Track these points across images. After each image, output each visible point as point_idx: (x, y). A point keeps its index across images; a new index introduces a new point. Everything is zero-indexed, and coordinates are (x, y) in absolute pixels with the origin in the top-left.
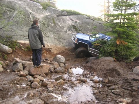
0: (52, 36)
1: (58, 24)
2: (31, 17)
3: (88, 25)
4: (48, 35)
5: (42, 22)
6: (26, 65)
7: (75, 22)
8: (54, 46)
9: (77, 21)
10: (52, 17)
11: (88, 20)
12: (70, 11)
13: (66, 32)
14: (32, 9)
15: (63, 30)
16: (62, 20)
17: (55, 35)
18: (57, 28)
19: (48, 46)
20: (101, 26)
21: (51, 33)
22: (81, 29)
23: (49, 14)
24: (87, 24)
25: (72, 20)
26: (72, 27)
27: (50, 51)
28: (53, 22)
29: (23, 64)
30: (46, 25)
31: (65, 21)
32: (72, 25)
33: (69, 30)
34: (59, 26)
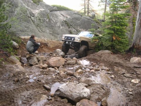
0: (48, 31)
1: (52, 20)
2: (28, 13)
3: (77, 21)
4: (44, 30)
5: (38, 18)
6: (39, 59)
7: (67, 18)
8: (50, 40)
9: (67, 16)
10: (46, 13)
11: (77, 16)
12: (60, 6)
13: (59, 27)
14: (27, 4)
15: (56, 25)
16: (55, 15)
17: (50, 30)
18: (52, 23)
19: (45, 41)
20: (89, 21)
21: (46, 28)
22: (72, 24)
23: (43, 10)
24: (76, 19)
25: (63, 16)
26: (64, 22)
27: (47, 45)
28: (48, 18)
29: (37, 58)
30: (42, 21)
31: (57, 16)
32: (63, 20)
33: (62, 25)
34: (53, 21)
